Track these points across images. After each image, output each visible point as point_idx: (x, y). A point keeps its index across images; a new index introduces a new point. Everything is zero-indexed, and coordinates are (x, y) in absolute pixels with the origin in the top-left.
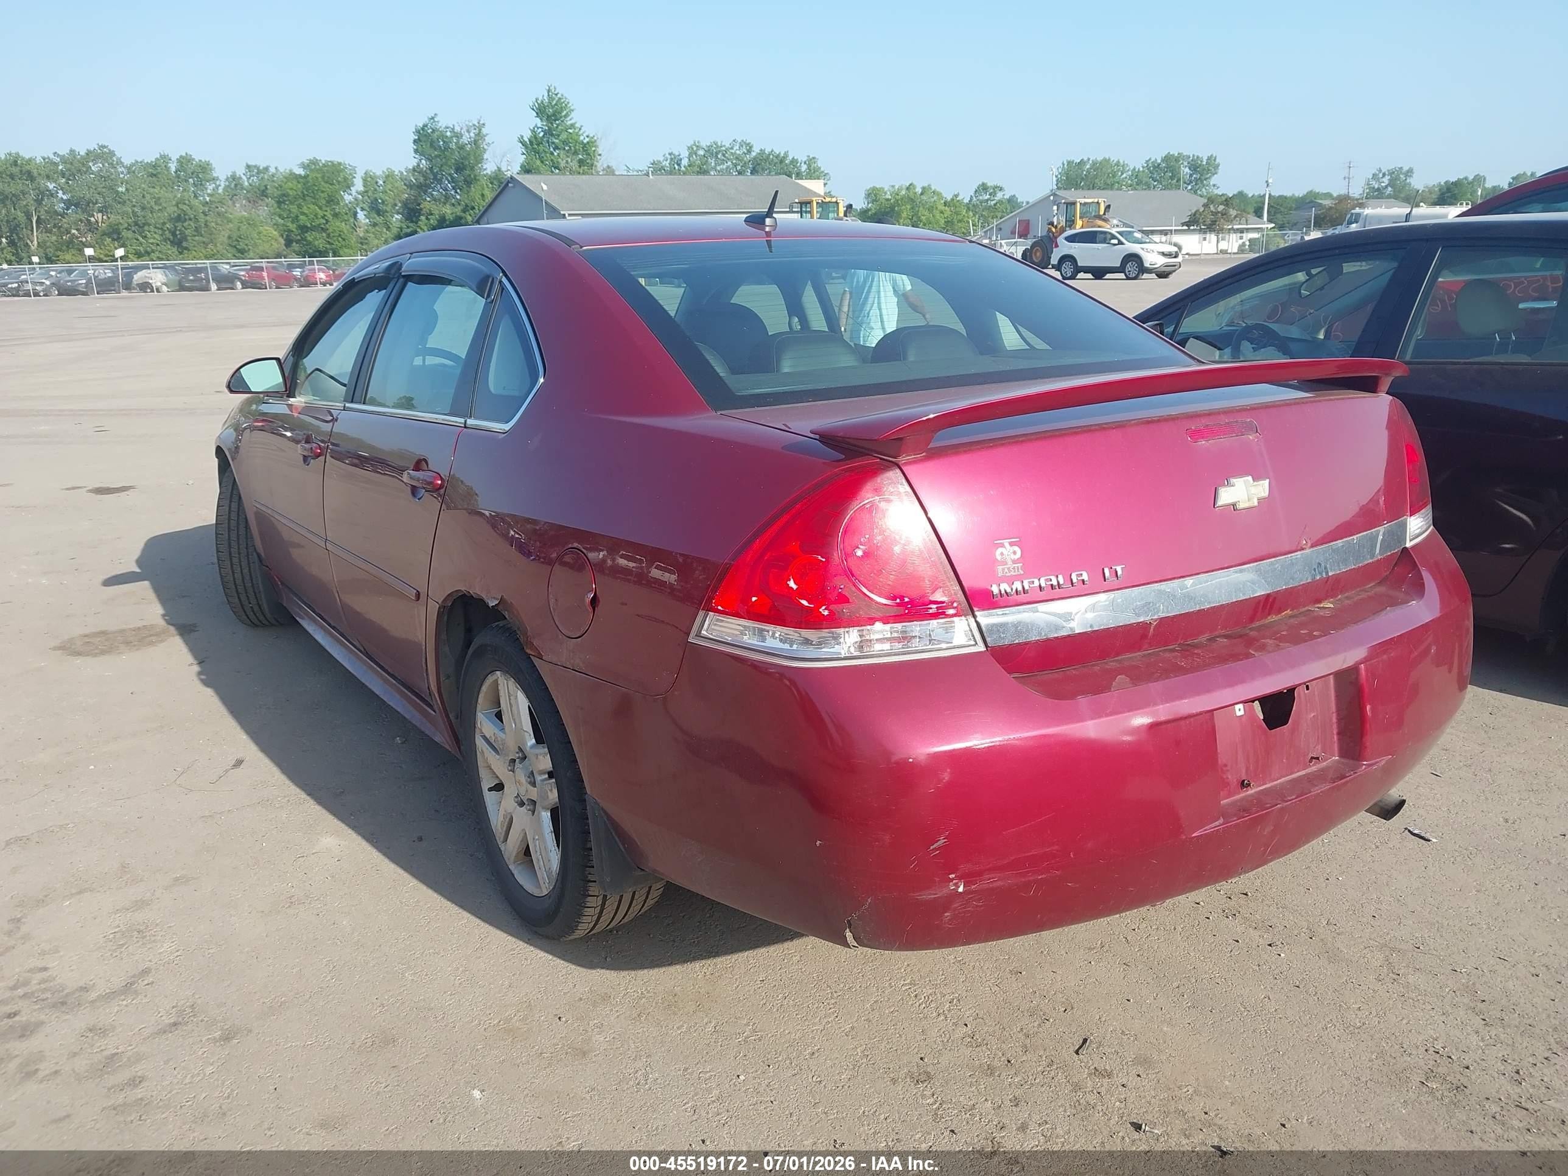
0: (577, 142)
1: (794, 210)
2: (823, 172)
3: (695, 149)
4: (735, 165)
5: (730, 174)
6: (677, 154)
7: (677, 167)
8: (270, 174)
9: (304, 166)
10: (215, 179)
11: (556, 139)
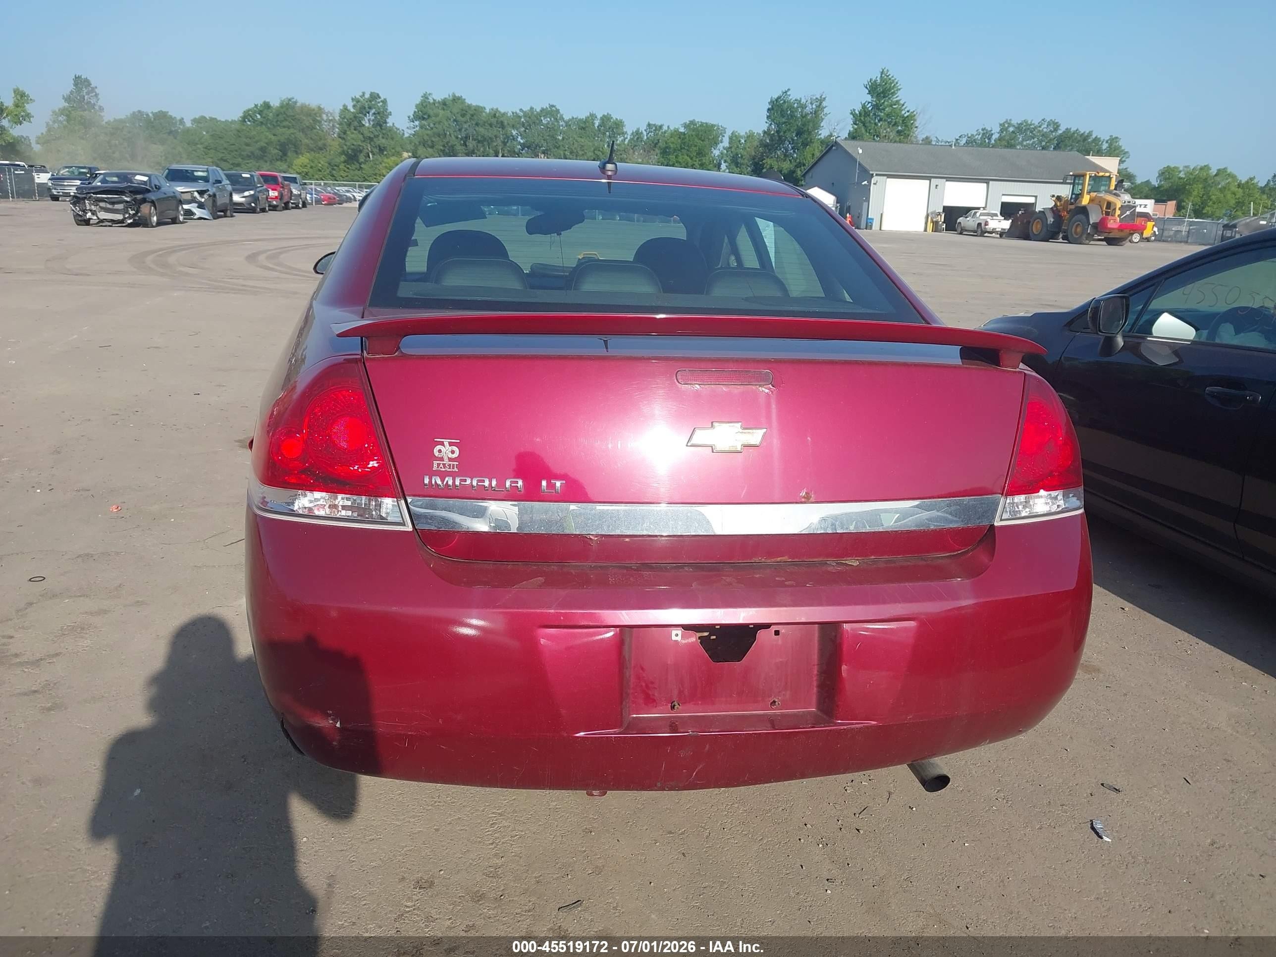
0: (898, 116)
1: (1068, 181)
2: (1123, 150)
3: (1006, 126)
4: (1041, 142)
5: (1035, 148)
6: (989, 129)
7: (987, 141)
8: (663, 130)
9: (686, 126)
10: (623, 133)
11: (881, 112)
